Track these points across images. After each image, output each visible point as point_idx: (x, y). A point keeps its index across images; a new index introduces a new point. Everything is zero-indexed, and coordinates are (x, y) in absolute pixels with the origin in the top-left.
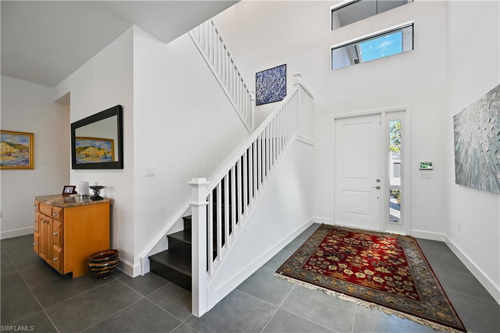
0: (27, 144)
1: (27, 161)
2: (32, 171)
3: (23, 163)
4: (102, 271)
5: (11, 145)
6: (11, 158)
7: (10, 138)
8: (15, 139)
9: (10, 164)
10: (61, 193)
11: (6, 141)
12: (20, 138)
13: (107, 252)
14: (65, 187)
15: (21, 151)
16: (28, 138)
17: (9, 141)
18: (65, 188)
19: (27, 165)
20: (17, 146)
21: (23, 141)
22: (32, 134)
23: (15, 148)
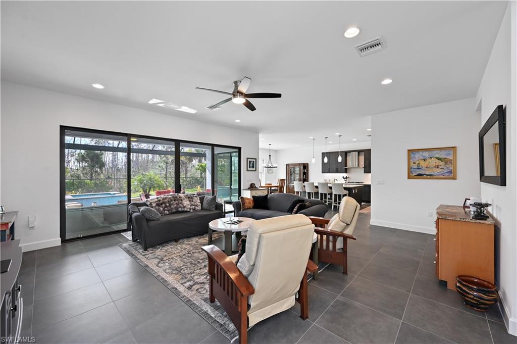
0: (450, 157)
1: (451, 172)
2: (455, 181)
3: (448, 174)
4: (468, 298)
5: (439, 159)
6: (439, 170)
7: (438, 154)
8: (442, 154)
9: (438, 175)
10: (462, 205)
11: (435, 156)
12: (445, 153)
13: (482, 282)
14: (466, 199)
15: (446, 163)
16: (451, 152)
17: (437, 156)
18: (466, 201)
19: (451, 176)
20: (443, 160)
21: (447, 155)
22: (454, 147)
23: (442, 161)
